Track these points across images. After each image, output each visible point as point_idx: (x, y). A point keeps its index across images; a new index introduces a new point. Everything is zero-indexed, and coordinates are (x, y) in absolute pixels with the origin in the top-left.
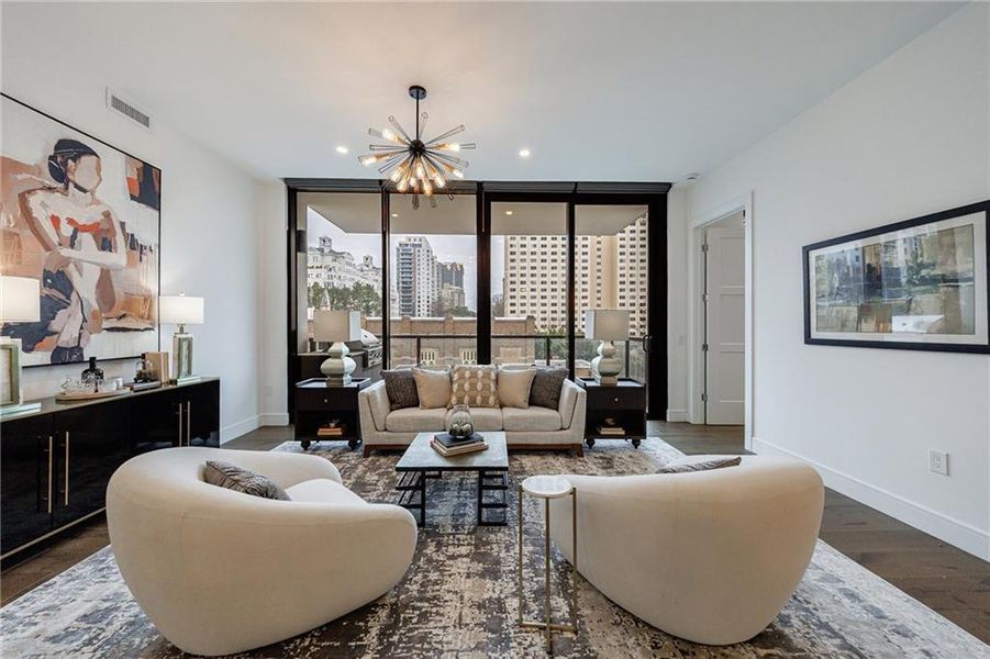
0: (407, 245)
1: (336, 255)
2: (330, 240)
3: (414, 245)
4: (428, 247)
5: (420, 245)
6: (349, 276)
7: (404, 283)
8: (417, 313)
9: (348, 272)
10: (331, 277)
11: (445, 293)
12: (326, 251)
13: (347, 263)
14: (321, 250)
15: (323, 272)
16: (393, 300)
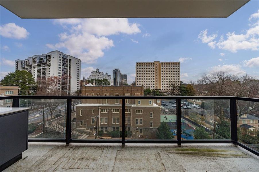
0: (115, 70)
1: (100, 73)
2: (99, 69)
4: (120, 71)
5: (118, 70)
6: (102, 77)
7: (114, 78)
8: (117, 85)
9: (102, 76)
10: (98, 77)
11: (123, 81)
12: (98, 72)
13: (102, 74)
14: (96, 71)
16: (112, 82)
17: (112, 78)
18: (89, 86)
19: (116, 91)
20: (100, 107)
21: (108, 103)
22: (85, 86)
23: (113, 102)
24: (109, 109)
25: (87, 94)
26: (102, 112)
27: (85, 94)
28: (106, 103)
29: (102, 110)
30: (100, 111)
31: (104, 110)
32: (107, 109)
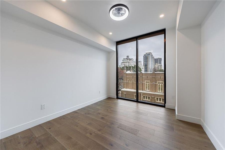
0: (146, 55)
1: (130, 59)
2: (129, 56)
3: (148, 55)
4: (152, 54)
5: (150, 55)
6: (132, 64)
7: (145, 64)
8: (149, 71)
10: (129, 64)
11: (156, 66)
12: (128, 59)
13: (132, 61)
14: (127, 59)
15: (127, 63)
16: (143, 68)
17: (143, 64)
18: (128, 73)
19: (159, 78)
20: (142, 93)
21: (149, 91)
22: (126, 73)
23: (155, 90)
24: (152, 96)
25: (128, 80)
26: (144, 98)
27: (127, 80)
28: (147, 90)
29: (144, 97)
30: (142, 98)
31: (146, 97)
32: (150, 96)
